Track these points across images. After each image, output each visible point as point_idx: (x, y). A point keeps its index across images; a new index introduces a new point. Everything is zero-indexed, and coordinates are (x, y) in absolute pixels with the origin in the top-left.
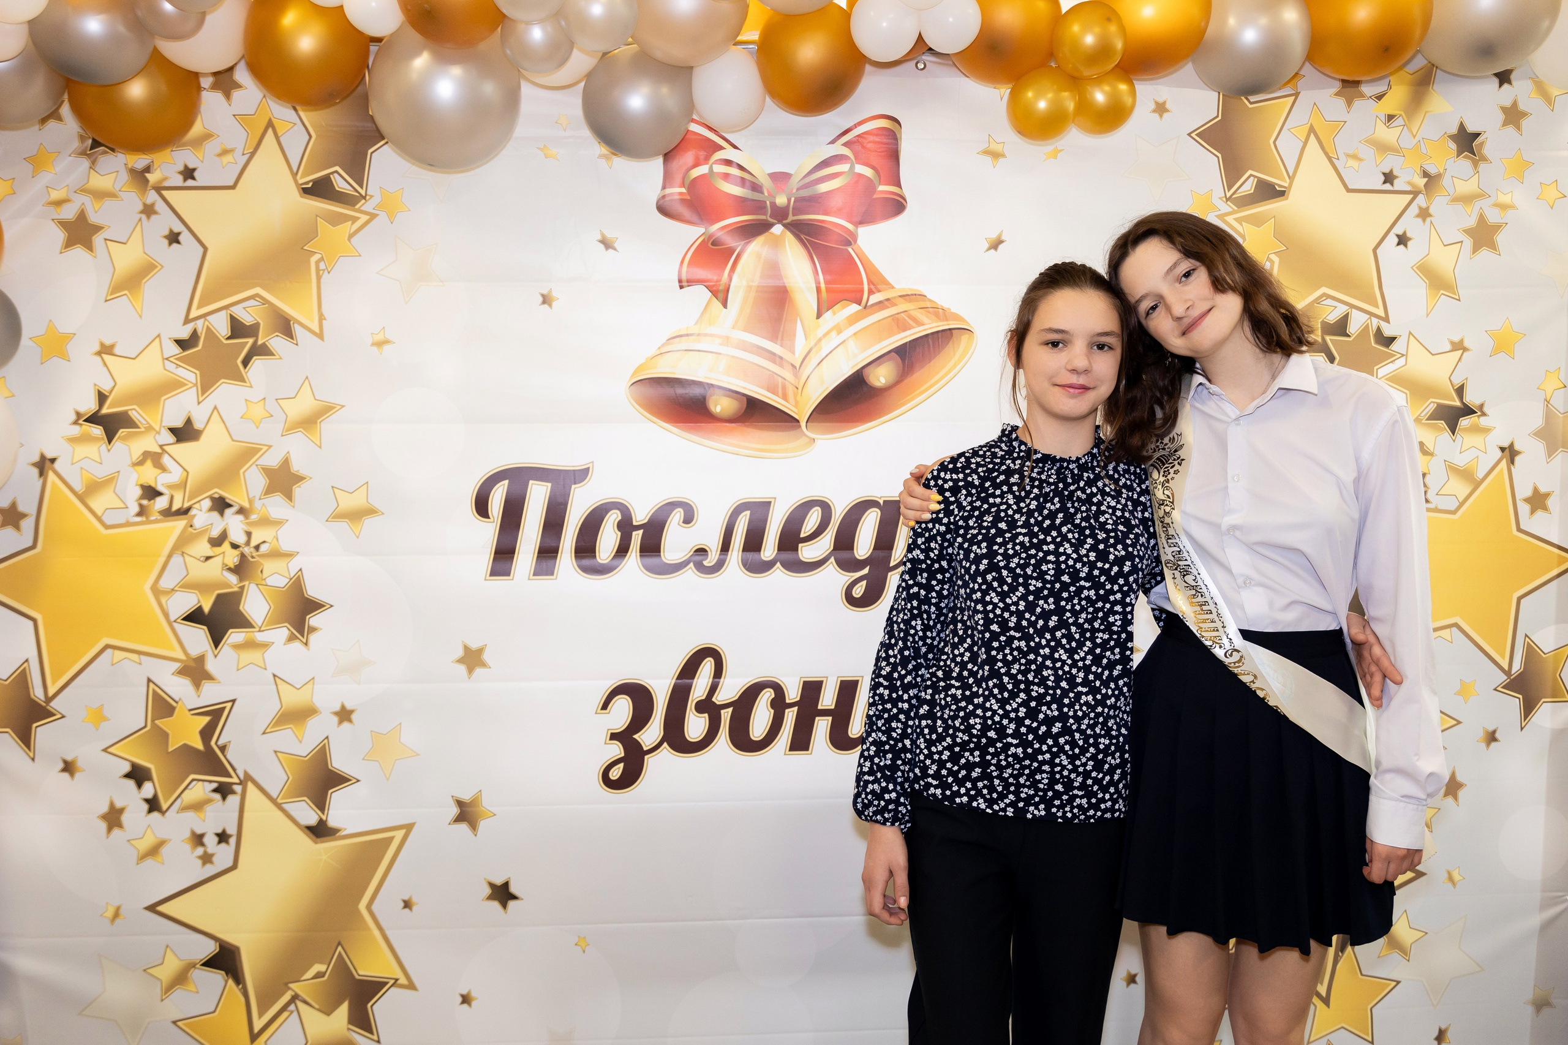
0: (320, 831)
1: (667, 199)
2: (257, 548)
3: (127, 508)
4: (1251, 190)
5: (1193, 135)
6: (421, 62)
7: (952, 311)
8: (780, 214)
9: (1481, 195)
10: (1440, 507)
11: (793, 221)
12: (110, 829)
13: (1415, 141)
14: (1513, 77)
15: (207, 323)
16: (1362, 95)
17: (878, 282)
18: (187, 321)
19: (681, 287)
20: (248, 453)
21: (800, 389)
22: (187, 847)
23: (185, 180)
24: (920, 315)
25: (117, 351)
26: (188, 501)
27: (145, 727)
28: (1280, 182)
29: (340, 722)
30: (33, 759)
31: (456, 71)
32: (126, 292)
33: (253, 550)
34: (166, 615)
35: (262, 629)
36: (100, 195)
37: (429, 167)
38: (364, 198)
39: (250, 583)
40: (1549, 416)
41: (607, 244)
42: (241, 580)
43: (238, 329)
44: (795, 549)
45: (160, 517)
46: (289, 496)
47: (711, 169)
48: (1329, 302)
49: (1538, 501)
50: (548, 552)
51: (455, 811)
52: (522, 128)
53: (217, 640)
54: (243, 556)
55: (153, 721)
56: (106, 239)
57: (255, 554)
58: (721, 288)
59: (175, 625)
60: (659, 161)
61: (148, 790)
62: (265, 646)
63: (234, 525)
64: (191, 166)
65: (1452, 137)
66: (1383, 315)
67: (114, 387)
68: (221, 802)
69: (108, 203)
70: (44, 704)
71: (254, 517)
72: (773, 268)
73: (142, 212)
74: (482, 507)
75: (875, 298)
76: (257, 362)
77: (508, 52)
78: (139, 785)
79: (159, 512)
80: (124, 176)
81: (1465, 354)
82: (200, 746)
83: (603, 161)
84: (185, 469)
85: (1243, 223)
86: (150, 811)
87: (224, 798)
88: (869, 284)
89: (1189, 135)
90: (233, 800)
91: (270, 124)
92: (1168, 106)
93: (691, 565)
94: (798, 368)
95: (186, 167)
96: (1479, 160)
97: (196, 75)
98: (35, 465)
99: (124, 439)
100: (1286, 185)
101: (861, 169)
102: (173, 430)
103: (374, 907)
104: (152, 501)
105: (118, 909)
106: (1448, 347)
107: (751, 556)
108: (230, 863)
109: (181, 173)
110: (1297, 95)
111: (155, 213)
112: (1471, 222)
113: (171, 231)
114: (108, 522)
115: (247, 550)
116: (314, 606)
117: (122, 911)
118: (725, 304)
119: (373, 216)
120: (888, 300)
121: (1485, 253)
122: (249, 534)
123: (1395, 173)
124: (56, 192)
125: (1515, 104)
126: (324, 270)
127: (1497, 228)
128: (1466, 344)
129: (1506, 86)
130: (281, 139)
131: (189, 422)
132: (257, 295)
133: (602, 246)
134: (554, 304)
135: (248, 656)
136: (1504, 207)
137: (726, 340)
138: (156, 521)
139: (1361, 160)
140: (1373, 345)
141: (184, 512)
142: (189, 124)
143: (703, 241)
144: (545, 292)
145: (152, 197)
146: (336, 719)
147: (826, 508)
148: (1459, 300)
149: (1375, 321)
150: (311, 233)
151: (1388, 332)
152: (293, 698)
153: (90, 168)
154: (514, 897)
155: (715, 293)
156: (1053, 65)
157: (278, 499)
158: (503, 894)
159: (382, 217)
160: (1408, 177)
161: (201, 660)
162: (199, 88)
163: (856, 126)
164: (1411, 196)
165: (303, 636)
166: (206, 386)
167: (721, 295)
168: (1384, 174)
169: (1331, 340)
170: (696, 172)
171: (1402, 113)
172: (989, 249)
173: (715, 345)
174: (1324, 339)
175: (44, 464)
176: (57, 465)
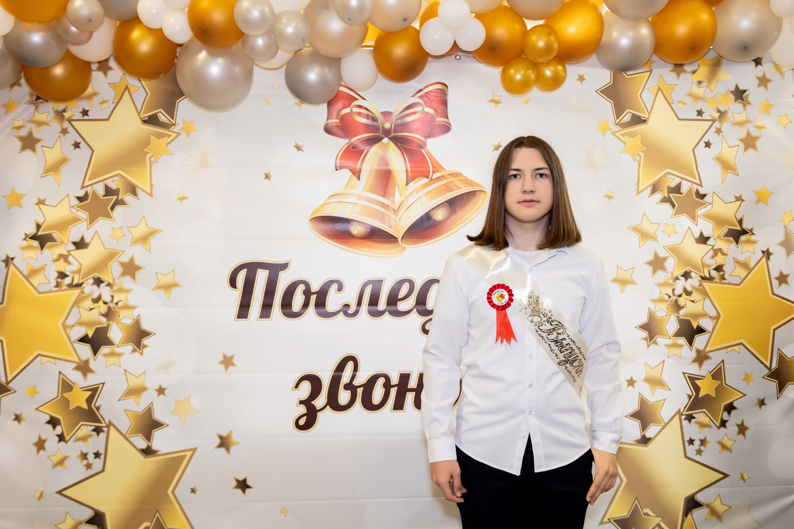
0: (148, 452)
1: (329, 125)
2: (117, 304)
3: (50, 283)
4: (628, 119)
5: (598, 92)
6: (203, 55)
7: (476, 182)
8: (387, 133)
9: (748, 122)
10: (731, 282)
11: (393, 136)
12: (38, 451)
13: (713, 94)
14: (763, 62)
15: (93, 188)
16: (684, 71)
17: (437, 167)
18: (83, 187)
19: (337, 170)
20: (113, 255)
21: (398, 221)
22: (79, 460)
23: (83, 116)
25: (46, 202)
26: (82, 279)
27: (58, 397)
28: (644, 115)
29: (159, 394)
31: (221, 60)
32: (52, 173)
33: (114, 305)
34: (69, 339)
35: (119, 346)
36: (40, 124)
37: (207, 109)
38: (174, 125)
39: (113, 322)
40: (787, 235)
41: (298, 148)
42: (108, 320)
43: (109, 191)
44: (396, 305)
45: (67, 288)
46: (133, 277)
47: (351, 110)
48: (671, 176)
49: (783, 279)
50: (267, 307)
51: (218, 441)
52: (254, 89)
53: (95, 351)
54: (109, 308)
55: (62, 394)
56: (42, 146)
57: (116, 307)
58: (357, 170)
59: (74, 344)
60: (325, 105)
61: (59, 430)
62: (120, 355)
63: (105, 292)
64: (86, 109)
65: (732, 92)
66: (699, 183)
67: (45, 221)
68: (96, 436)
69: (44, 128)
70: (5, 385)
71: (115, 288)
72: (384, 161)
73: (61, 132)
74: (233, 283)
75: (436, 175)
76: (118, 208)
77: (246, 51)
78: (54, 427)
79: (67, 285)
80: (52, 114)
81: (743, 203)
82: (85, 407)
83: (296, 106)
84: (80, 263)
85: (625, 136)
86: (60, 441)
87: (98, 434)
88: (433, 168)
89: (596, 91)
90: (103, 435)
91: (127, 88)
92: (585, 77)
93: (342, 313)
94: (396, 210)
95: (84, 110)
96: (746, 104)
97: (89, 64)
98: (3, 261)
99: (48, 247)
100: (647, 117)
101: (427, 110)
102: (74, 243)
103: (176, 492)
104: (63, 280)
105: (42, 493)
106: (734, 199)
107: (373, 308)
108: (101, 469)
109: (81, 112)
110: (651, 71)
111: (68, 133)
112: (743, 135)
113: (76, 142)
114: (41, 290)
115: (111, 305)
116: (145, 334)
117: (44, 494)
118: (359, 179)
119: (179, 134)
120: (442, 176)
121: (751, 151)
122: (112, 297)
123: (703, 110)
124: (18, 122)
125: (764, 75)
126: (153, 161)
127: (756, 138)
128: (743, 198)
129: (759, 66)
130: (133, 95)
131: (82, 239)
132: (119, 174)
133: (296, 149)
134: (271, 178)
135: (111, 360)
136: (760, 128)
137: (360, 197)
138: (65, 290)
139: (685, 104)
140: (695, 198)
141: (79, 285)
142: (85, 88)
143: (348, 147)
144: (267, 172)
145: (66, 124)
146: (156, 393)
147: (411, 283)
148: (738, 175)
149: (695, 186)
150: (147, 143)
151: (702, 191)
152: (134, 382)
153: (35, 110)
154: (249, 487)
155: (354, 173)
156: (524, 57)
157: (128, 278)
158: (243, 485)
159: (184, 134)
160: (710, 112)
161: (87, 362)
162: (90, 70)
163: (424, 88)
164: (712, 122)
165: (140, 349)
166: (92, 220)
167: (357, 174)
168: (697, 111)
169: (672, 196)
170: (344, 112)
171: (706, 80)
172: (494, 150)
173: (354, 200)
174: (669, 196)
175: (8, 261)
176: (15, 261)
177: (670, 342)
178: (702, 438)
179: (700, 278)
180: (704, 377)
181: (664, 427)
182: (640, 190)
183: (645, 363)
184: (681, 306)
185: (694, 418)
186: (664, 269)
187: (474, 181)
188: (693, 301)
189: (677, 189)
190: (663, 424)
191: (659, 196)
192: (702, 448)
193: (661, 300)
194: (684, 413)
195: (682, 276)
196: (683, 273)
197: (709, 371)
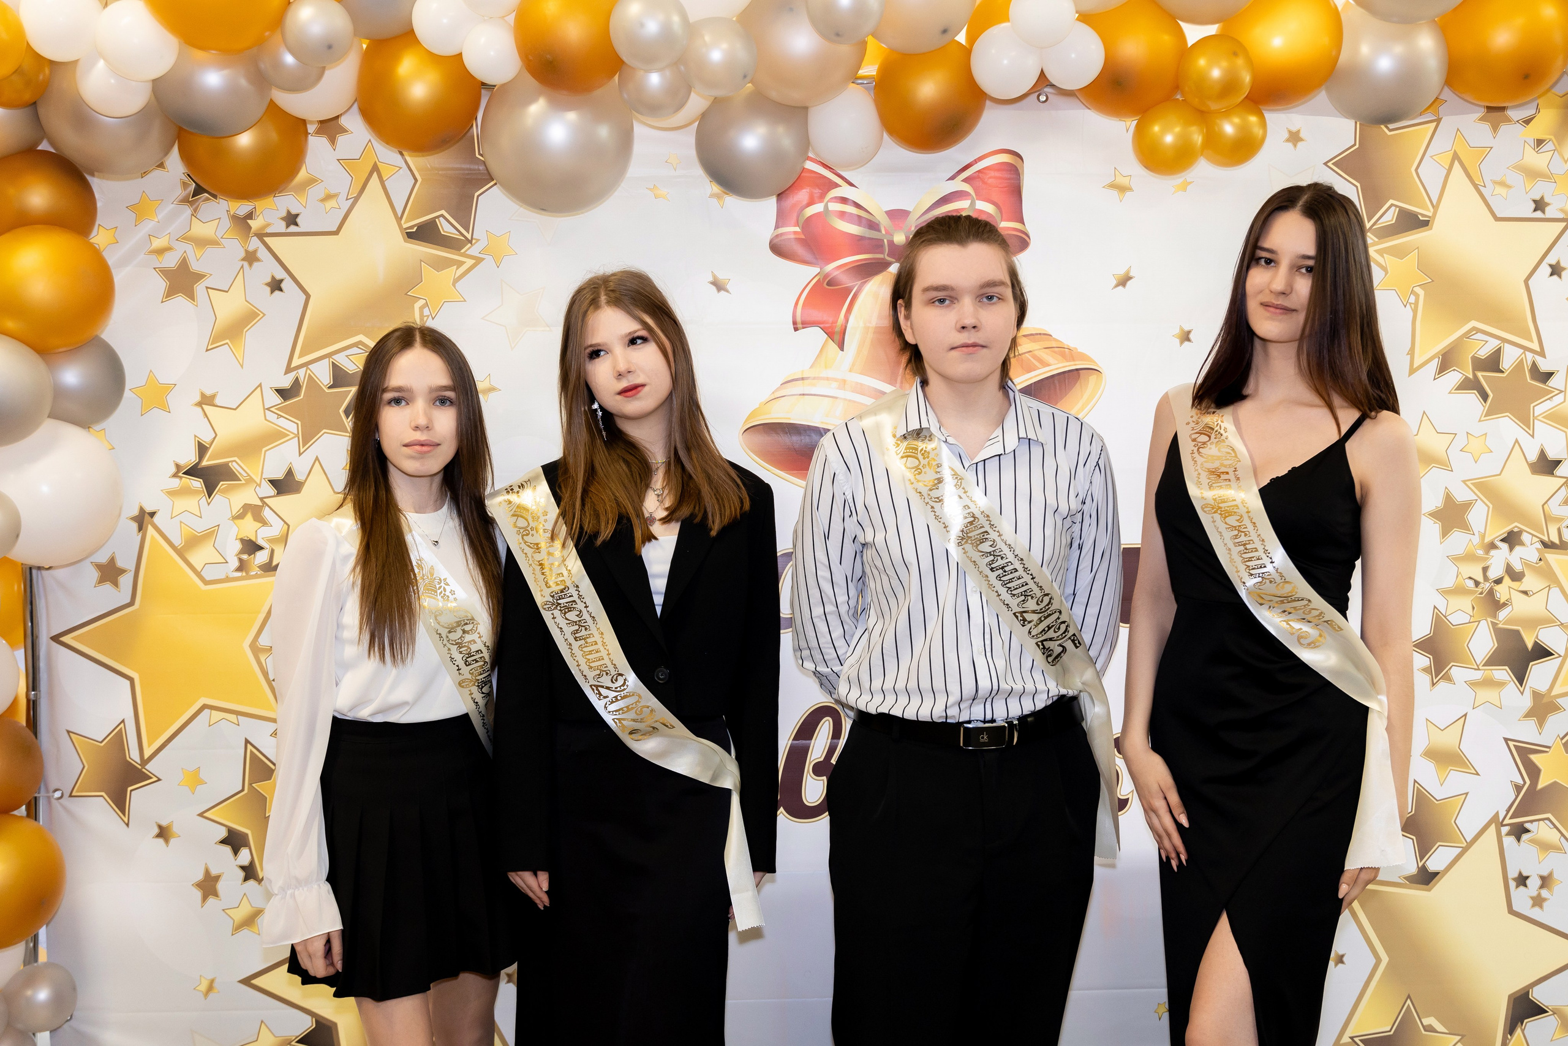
1: (783, 237)
3: (226, 563)
4: (1392, 220)
5: (1330, 164)
6: (537, 108)
7: (1079, 351)
12: (205, 898)
15: (308, 371)
16: (1508, 120)
18: (289, 370)
19: (796, 329)
23: (288, 226)
24: (1045, 356)
25: (217, 401)
27: (243, 790)
28: (1424, 212)
30: (127, 825)
31: (572, 116)
32: (227, 341)
34: (265, 674)
36: (202, 243)
38: (470, 242)
41: (718, 285)
43: (340, 378)
45: (260, 573)
47: (826, 207)
48: (1479, 336)
52: (635, 169)
55: (250, 784)
56: (207, 288)
58: (838, 329)
60: (774, 199)
61: (244, 856)
64: (294, 212)
66: (1538, 349)
67: (214, 438)
69: (210, 251)
70: (140, 767)
73: (243, 260)
77: (625, 96)
78: (236, 852)
79: (259, 567)
80: (226, 223)
83: (714, 201)
84: (285, 523)
85: (1385, 255)
86: (246, 879)
89: (1326, 164)
91: (375, 168)
92: (1302, 135)
95: (289, 212)
97: (304, 122)
98: (134, 519)
99: (224, 491)
100: (1430, 214)
101: (981, 205)
102: (273, 482)
104: (252, 556)
105: (212, 982)
109: (283, 219)
110: (1438, 121)
111: (258, 260)
113: (273, 278)
114: (208, 578)
117: (215, 985)
118: (841, 346)
119: (478, 261)
123: (1546, 200)
124: (159, 240)
126: (428, 316)
130: (386, 183)
131: (290, 473)
132: (360, 343)
133: (714, 288)
137: (843, 383)
138: (256, 576)
139: (1509, 187)
140: (1529, 380)
142: (294, 170)
143: (819, 281)
145: (254, 243)
149: (1530, 356)
150: (415, 278)
151: (1544, 366)
153: (192, 215)
155: (830, 334)
156: (1178, 97)
159: (489, 260)
160: (1561, 204)
162: (307, 133)
163: (976, 161)
164: (1564, 224)
166: (307, 437)
167: (837, 337)
168: (1535, 201)
169: (1482, 375)
170: (811, 211)
171: (1552, 137)
172: (1117, 286)
173: (831, 389)
174: (1475, 376)
175: (143, 519)
176: (156, 519)
177: (1477, 675)
178: (1545, 873)
179: (1539, 546)
180: (1549, 747)
181: (1465, 850)
182: (1415, 366)
183: (1427, 719)
184: (1502, 602)
185: (1528, 831)
186: (1465, 527)
187: (1076, 349)
188: (1525, 593)
189: (1493, 363)
190: (1463, 843)
191: (1454, 377)
192: (1544, 893)
193: (1458, 591)
194: (1507, 821)
195: (1502, 540)
196: (1506, 535)
197: (1558, 735)
